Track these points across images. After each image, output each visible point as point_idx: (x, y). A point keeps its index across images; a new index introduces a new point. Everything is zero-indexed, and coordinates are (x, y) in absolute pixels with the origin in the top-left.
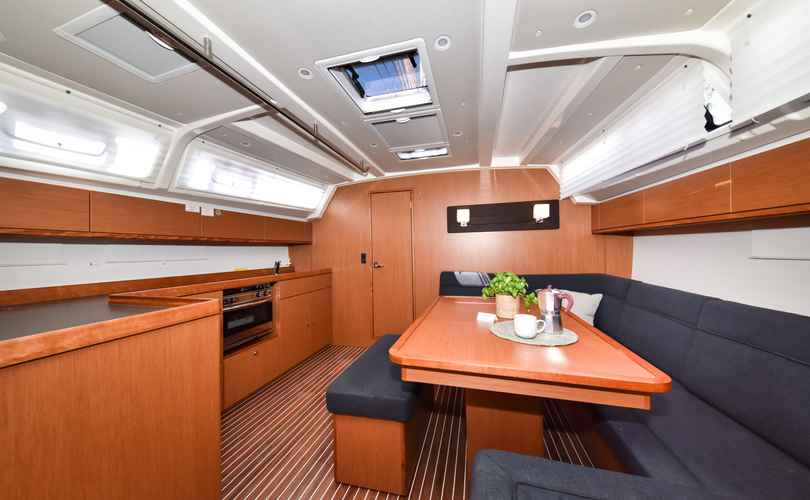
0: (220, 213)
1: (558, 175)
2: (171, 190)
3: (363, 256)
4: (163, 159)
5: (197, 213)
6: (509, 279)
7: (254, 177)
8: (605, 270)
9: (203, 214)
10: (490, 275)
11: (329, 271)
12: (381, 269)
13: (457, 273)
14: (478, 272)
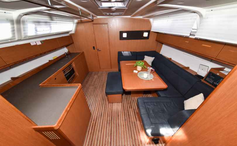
0: (43, 42)
1: (152, 23)
2: (22, 39)
3: (94, 47)
4: (14, 27)
5: (36, 45)
6: (141, 63)
7: (50, 25)
8: (156, 50)
9: (38, 44)
10: (131, 52)
11: (83, 52)
12: (100, 51)
13: (122, 52)
14: (127, 51)
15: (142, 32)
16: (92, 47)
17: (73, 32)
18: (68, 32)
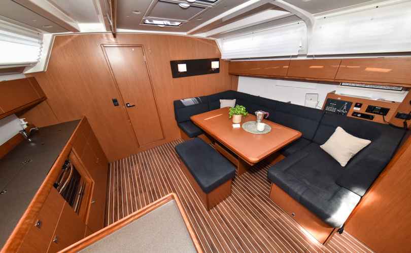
3: (115, 101)
10: (196, 98)
11: (85, 120)
12: (134, 107)
13: (182, 100)
14: (190, 98)
15: (208, 62)
16: (112, 101)
17: (41, 68)
18: (19, 69)
